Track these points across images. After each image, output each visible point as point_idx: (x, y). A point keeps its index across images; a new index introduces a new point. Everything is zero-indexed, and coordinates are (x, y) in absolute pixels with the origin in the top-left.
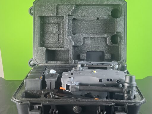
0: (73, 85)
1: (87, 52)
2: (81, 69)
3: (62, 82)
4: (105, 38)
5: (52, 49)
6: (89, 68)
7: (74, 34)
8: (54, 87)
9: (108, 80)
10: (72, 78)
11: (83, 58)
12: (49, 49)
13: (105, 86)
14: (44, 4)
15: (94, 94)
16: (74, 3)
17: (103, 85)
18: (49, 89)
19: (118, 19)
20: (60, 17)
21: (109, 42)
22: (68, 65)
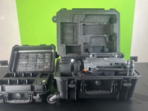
0: (93, 67)
1: (93, 47)
2: (92, 58)
3: (85, 66)
4: (105, 37)
5: (70, 45)
6: (98, 57)
7: (84, 35)
8: (79, 69)
9: (116, 64)
10: (92, 63)
11: (91, 51)
12: (68, 45)
13: (113, 68)
14: (64, 14)
15: (106, 73)
16: (85, 13)
17: (112, 67)
18: (76, 71)
19: (114, 24)
20: (75, 23)
21: (107, 40)
22: (81, 56)
